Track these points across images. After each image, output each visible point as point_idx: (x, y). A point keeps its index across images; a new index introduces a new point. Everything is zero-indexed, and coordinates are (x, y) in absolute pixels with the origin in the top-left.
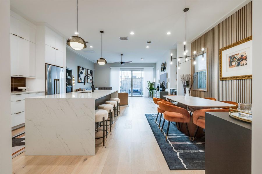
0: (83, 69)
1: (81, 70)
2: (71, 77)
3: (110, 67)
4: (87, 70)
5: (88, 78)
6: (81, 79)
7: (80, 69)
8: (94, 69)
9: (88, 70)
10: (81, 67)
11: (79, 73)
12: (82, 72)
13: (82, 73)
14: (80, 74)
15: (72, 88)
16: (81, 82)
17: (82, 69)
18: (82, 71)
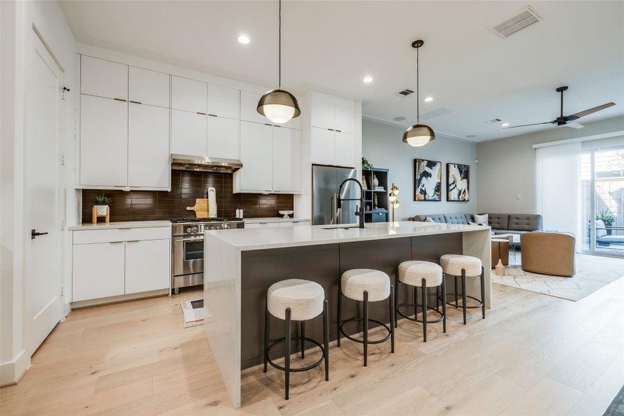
0: (431, 164)
1: (424, 167)
2: (386, 188)
3: (534, 146)
4: (448, 165)
5: (451, 187)
6: (423, 192)
7: (419, 165)
8: (477, 161)
9: (452, 167)
10: (423, 160)
11: (418, 177)
12: (428, 173)
13: (426, 175)
14: (420, 180)
15: (387, 214)
16: (425, 200)
17: (427, 166)
18: (428, 170)
